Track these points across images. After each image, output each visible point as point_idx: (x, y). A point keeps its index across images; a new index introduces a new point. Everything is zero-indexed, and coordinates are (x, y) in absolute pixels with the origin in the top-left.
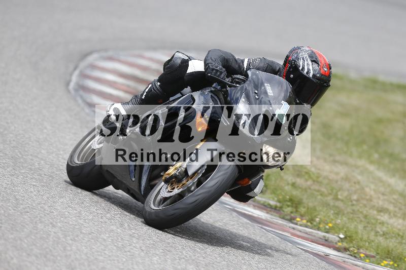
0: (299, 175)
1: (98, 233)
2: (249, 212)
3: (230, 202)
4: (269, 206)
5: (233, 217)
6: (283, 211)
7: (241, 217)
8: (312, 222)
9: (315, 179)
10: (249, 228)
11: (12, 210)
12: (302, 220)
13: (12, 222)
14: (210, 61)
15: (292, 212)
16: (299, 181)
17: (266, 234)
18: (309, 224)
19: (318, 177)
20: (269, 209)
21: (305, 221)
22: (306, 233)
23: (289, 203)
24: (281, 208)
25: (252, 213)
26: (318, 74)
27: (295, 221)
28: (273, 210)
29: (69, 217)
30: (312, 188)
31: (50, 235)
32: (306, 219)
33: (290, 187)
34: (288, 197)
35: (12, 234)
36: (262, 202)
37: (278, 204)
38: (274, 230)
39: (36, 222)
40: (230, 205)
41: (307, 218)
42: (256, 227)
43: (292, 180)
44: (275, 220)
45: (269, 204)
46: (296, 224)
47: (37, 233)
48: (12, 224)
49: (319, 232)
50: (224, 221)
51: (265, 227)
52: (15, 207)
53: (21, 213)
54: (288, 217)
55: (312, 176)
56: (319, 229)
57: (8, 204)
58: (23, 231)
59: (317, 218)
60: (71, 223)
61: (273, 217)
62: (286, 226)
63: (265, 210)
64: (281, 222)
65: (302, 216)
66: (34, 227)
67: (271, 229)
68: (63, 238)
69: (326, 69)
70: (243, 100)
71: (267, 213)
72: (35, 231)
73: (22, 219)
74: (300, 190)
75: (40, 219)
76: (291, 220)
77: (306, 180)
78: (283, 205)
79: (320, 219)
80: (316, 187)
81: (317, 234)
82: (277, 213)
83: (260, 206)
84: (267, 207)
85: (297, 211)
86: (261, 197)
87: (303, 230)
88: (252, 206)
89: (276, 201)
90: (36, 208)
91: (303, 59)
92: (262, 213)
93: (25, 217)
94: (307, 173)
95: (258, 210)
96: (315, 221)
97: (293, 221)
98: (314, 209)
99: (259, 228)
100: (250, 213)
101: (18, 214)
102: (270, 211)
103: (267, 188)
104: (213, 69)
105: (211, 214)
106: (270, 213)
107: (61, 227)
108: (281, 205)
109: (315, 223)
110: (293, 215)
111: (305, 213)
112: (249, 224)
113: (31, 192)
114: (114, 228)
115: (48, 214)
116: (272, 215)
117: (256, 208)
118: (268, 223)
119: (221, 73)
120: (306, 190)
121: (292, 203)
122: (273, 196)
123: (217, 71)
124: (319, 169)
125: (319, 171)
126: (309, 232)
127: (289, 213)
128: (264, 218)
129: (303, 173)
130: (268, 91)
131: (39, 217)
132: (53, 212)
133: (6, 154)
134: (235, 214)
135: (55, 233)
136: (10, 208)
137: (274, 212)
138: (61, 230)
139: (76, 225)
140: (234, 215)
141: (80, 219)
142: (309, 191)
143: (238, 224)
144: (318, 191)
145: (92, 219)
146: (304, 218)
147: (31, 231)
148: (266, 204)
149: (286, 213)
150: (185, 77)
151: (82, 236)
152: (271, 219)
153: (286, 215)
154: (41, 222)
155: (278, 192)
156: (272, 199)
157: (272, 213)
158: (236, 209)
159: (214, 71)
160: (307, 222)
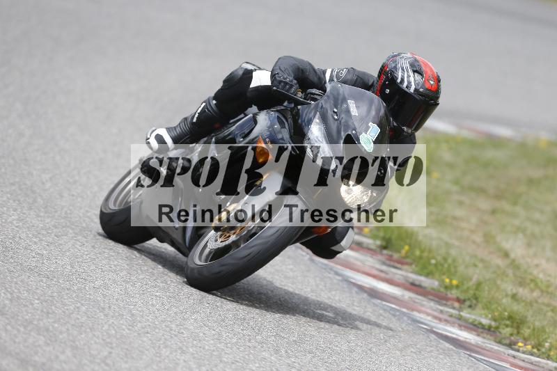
0: (522, 283)
1: (244, 361)
2: (453, 334)
3: (425, 319)
4: (480, 326)
5: (430, 341)
6: (500, 333)
7: (441, 341)
8: (539, 348)
9: (544, 288)
10: (452, 356)
11: (126, 330)
12: (525, 345)
13: (126, 347)
14: (279, 71)
15: (512, 335)
16: (522, 292)
17: (476, 364)
18: (535, 350)
19: (548, 286)
20: (480, 330)
21: (529, 347)
22: (532, 363)
23: (508, 322)
24: (497, 328)
25: (457, 335)
26: (421, 87)
27: (516, 347)
28: (486, 331)
29: (204, 340)
30: (540, 301)
31: (177, 364)
32: (531, 344)
33: (509, 299)
34: (506, 314)
35: (126, 362)
36: (471, 321)
37: (493, 324)
38: (486, 359)
39: (159, 347)
40: (425, 324)
41: (533, 342)
42: (462, 354)
43: (512, 290)
44: (489, 345)
45: (480, 323)
46: (518, 351)
47: (160, 362)
48: (127, 349)
49: (549, 362)
50: (418, 346)
51: (474, 355)
52: (130, 326)
53: (139, 334)
54: (507, 342)
55: (540, 284)
56: (548, 358)
57: (121, 322)
58: (141, 359)
59: (547, 342)
60: (207, 347)
61: (486, 341)
62: (505, 354)
63: (475, 331)
64: (496, 348)
65: (525, 340)
66: (157, 353)
67: (482, 357)
68: (196, 368)
69: (432, 83)
70: (318, 121)
71: (478, 335)
72: (158, 359)
73: (140, 342)
74: (523, 304)
75: (164, 343)
76: (511, 345)
77: (532, 291)
78: (500, 324)
79: (550, 343)
80: (546, 300)
81: (547, 364)
82: (491, 335)
83: (468, 325)
84: (478, 327)
85: (518, 333)
86: (470, 313)
87: (526, 358)
88: (457, 325)
89: (490, 319)
90: (160, 328)
91: (403, 69)
92: (471, 335)
93: (145, 339)
94: (532, 280)
95: (465, 330)
96: (543, 346)
97: (513, 347)
98: (543, 330)
99: (467, 356)
100: (454, 336)
101: (135, 336)
102: (482, 332)
103: (478, 302)
104: (280, 82)
105: (400, 337)
106: (482, 335)
107: (193, 354)
108: (497, 324)
109: (543, 350)
110: (512, 338)
111: (530, 335)
112: (453, 350)
113: (153, 305)
114: (265, 354)
115: (175, 336)
116: (484, 338)
117: (463, 328)
118: (479, 350)
119: (291, 86)
120: (531, 304)
121: (513, 322)
122: (486, 311)
123: (286, 83)
124: (550, 276)
125: (548, 278)
126: (535, 362)
127: (508, 335)
128: (473, 342)
129: (528, 281)
130: (351, 110)
131: (163, 340)
132: (182, 333)
133: (118, 253)
134: (433, 336)
135: (185, 361)
136: (124, 327)
137: (487, 334)
138: (194, 358)
139: (214, 351)
140: (432, 339)
141: (220, 343)
142: (535, 305)
143: (438, 350)
144: (548, 305)
145: (236, 343)
146: (528, 343)
147: (152, 359)
148: (476, 323)
149: (503, 335)
150: (248, 94)
151: (221, 365)
152: (482, 344)
153: (504, 338)
154: (166, 347)
155: (493, 307)
156: (484, 316)
157: (485, 335)
158: (434, 329)
159: (282, 84)
160: (533, 347)
